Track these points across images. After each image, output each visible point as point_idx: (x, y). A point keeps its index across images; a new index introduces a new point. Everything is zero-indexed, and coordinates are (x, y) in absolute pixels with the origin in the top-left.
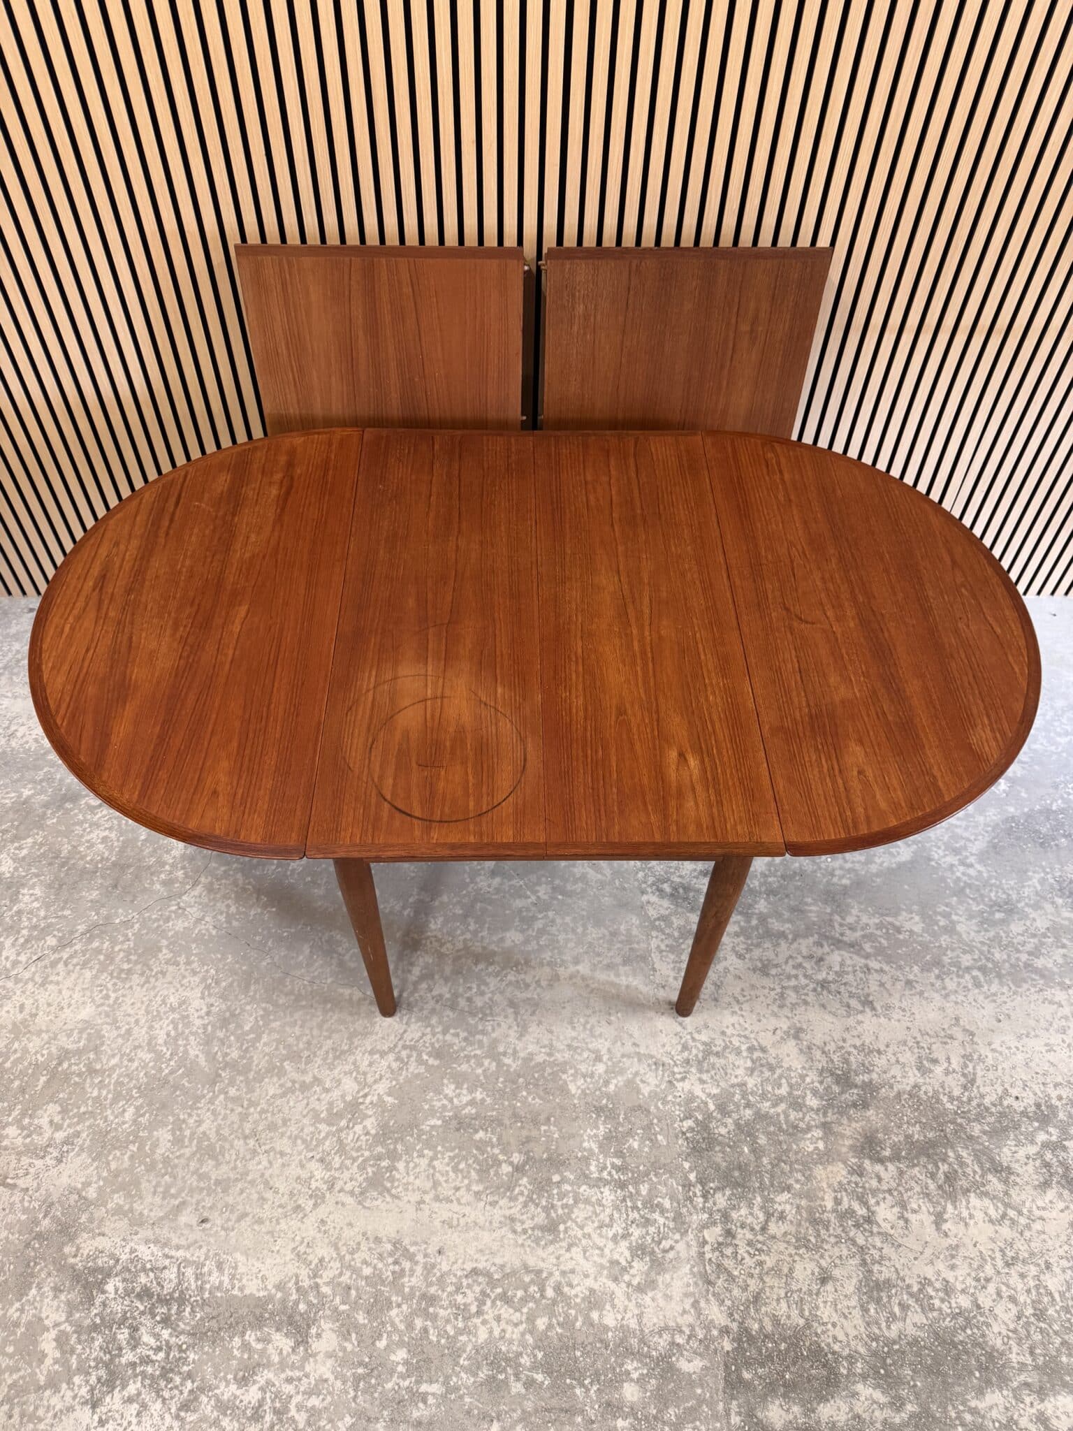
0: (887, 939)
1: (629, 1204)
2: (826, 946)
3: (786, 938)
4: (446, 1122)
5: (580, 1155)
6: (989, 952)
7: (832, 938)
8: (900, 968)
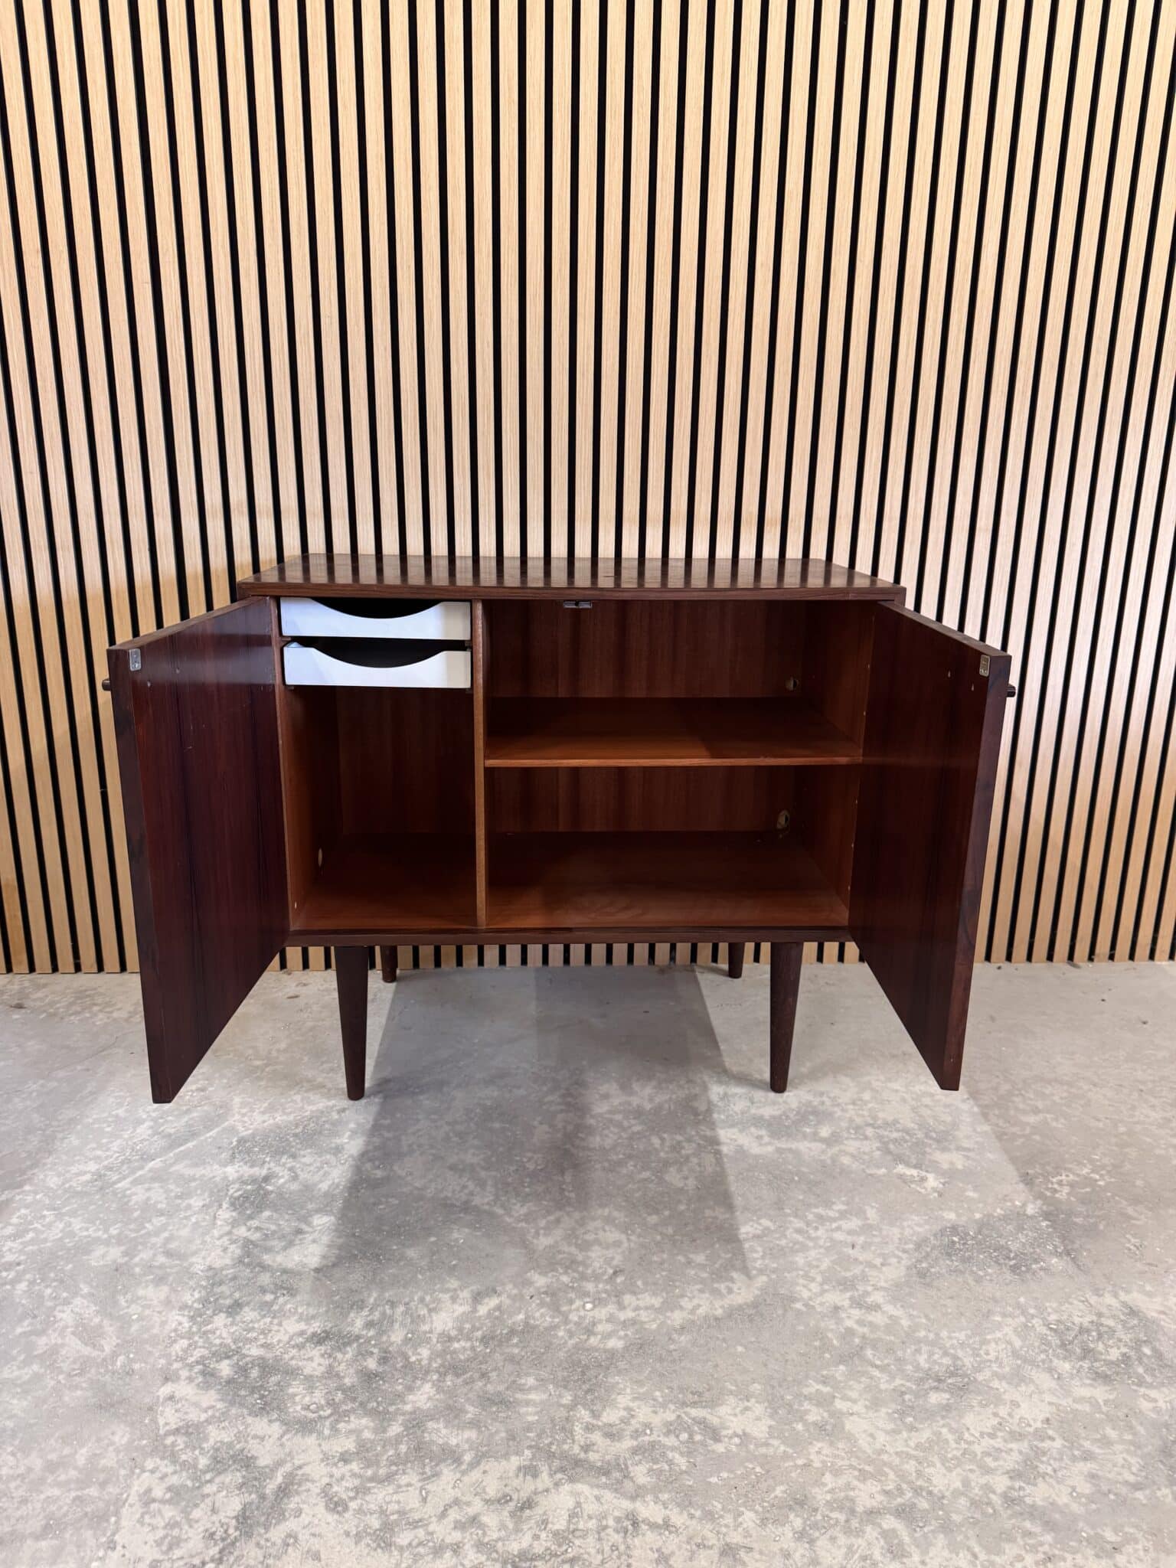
0: (689, 1454)
2: (545, 1476)
3: (458, 1461)
6: (919, 1474)
7: (564, 1456)
8: (710, 1516)
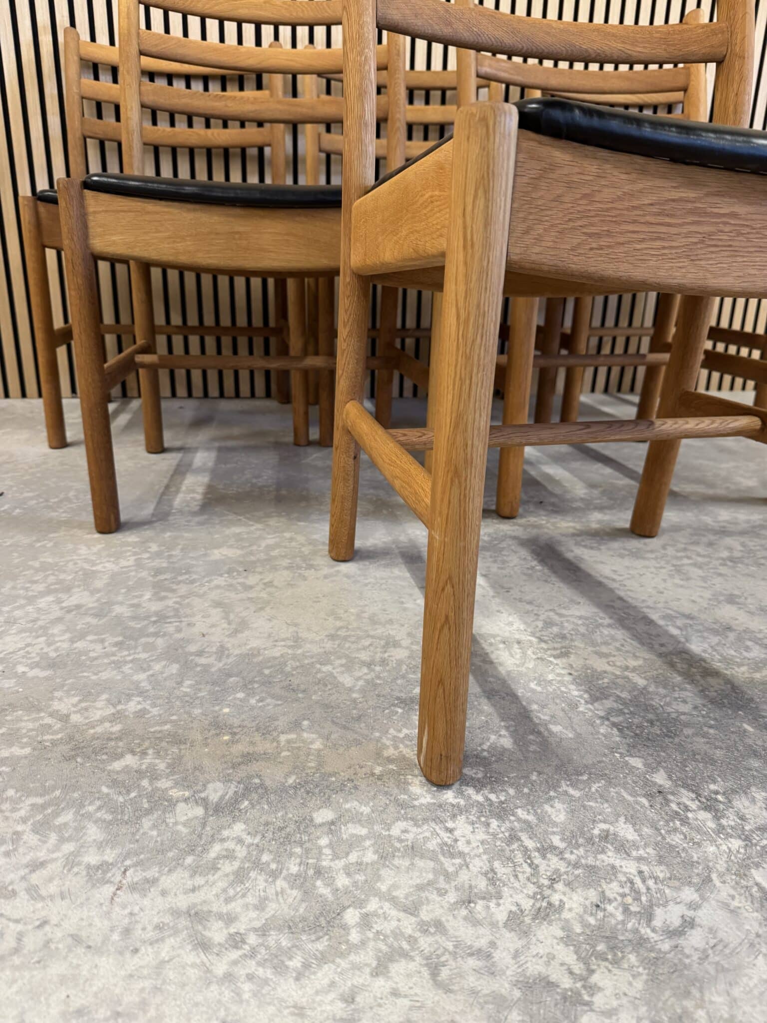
1: (530, 844)
4: (41, 750)
5: (378, 770)
